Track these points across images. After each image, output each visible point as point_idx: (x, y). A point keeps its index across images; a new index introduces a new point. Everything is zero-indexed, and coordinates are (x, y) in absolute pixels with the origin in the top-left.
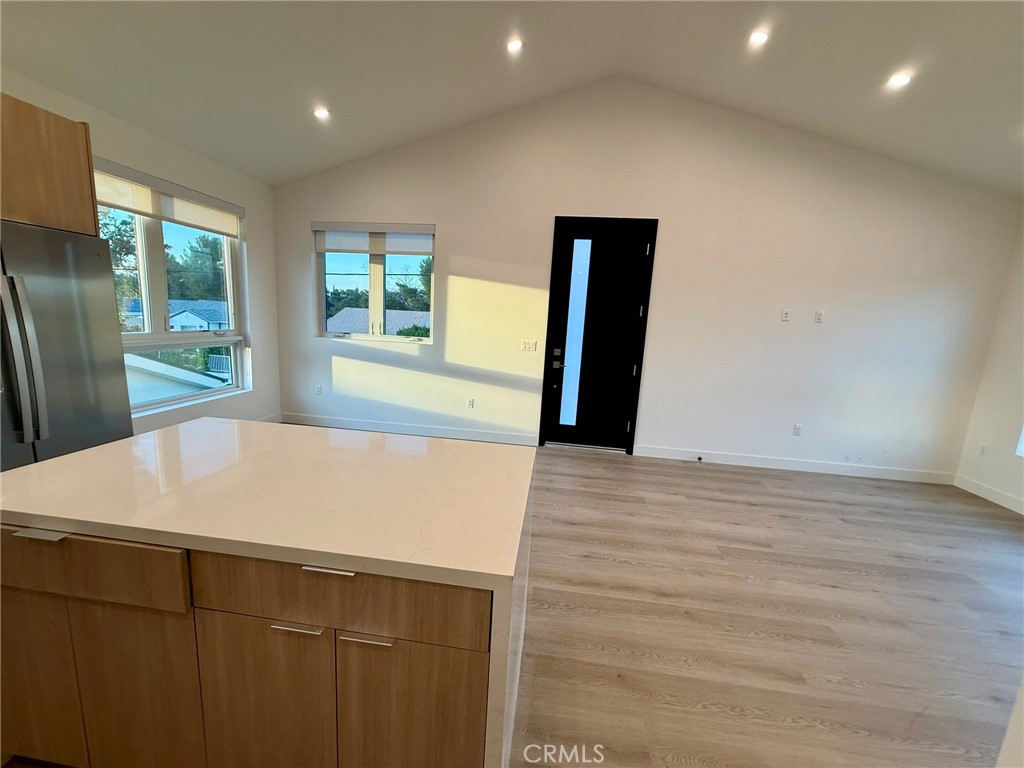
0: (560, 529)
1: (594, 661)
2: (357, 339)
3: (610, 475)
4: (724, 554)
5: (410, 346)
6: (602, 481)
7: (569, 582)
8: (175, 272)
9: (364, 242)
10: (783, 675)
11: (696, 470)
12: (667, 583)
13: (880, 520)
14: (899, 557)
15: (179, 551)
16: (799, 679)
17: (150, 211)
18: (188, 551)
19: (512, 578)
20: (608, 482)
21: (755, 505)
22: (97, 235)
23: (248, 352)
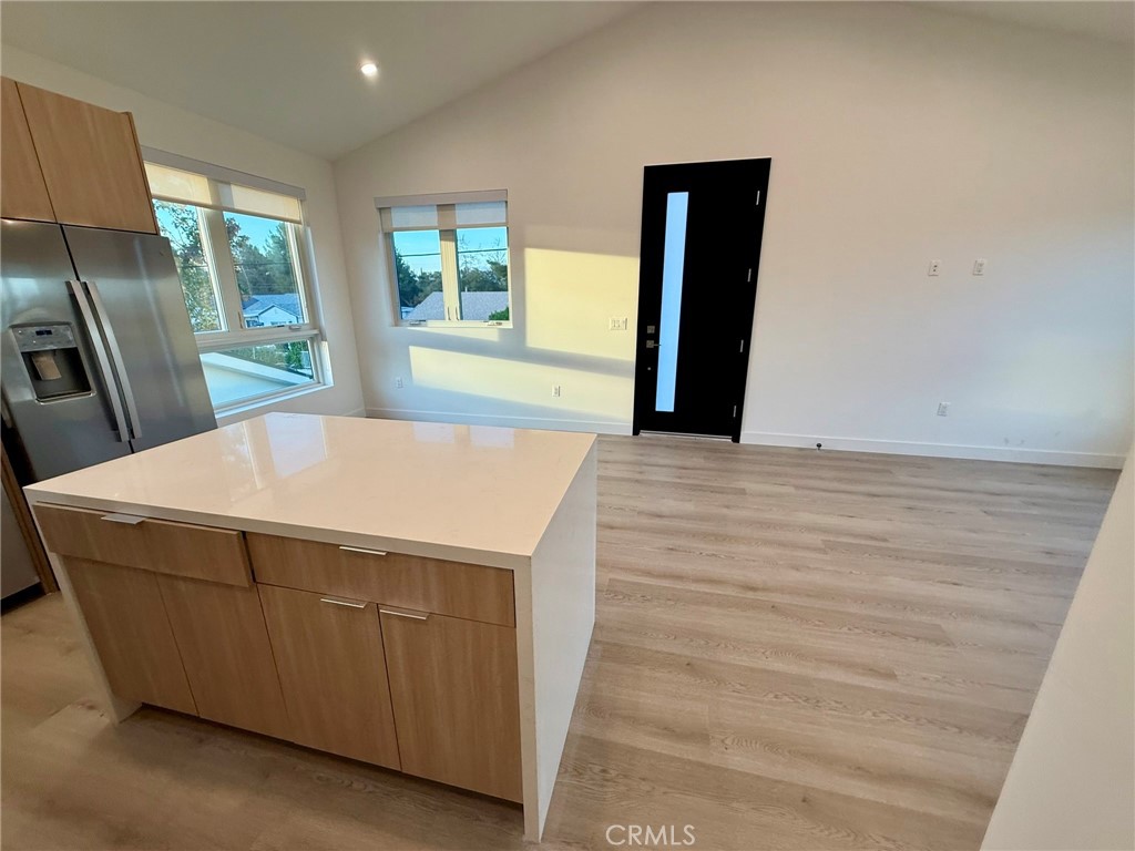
0: (645, 521)
1: (665, 649)
2: (433, 327)
3: (712, 465)
4: (829, 547)
5: (489, 332)
6: (700, 472)
7: (649, 573)
8: (261, 265)
9: (432, 217)
10: (872, 671)
11: (815, 459)
12: (755, 577)
13: (1035, 512)
14: (1048, 553)
15: (235, 533)
16: (891, 676)
17: (210, 202)
18: (244, 533)
19: (530, 558)
20: (705, 472)
21: (878, 496)
22: (157, 234)
23: (325, 346)
